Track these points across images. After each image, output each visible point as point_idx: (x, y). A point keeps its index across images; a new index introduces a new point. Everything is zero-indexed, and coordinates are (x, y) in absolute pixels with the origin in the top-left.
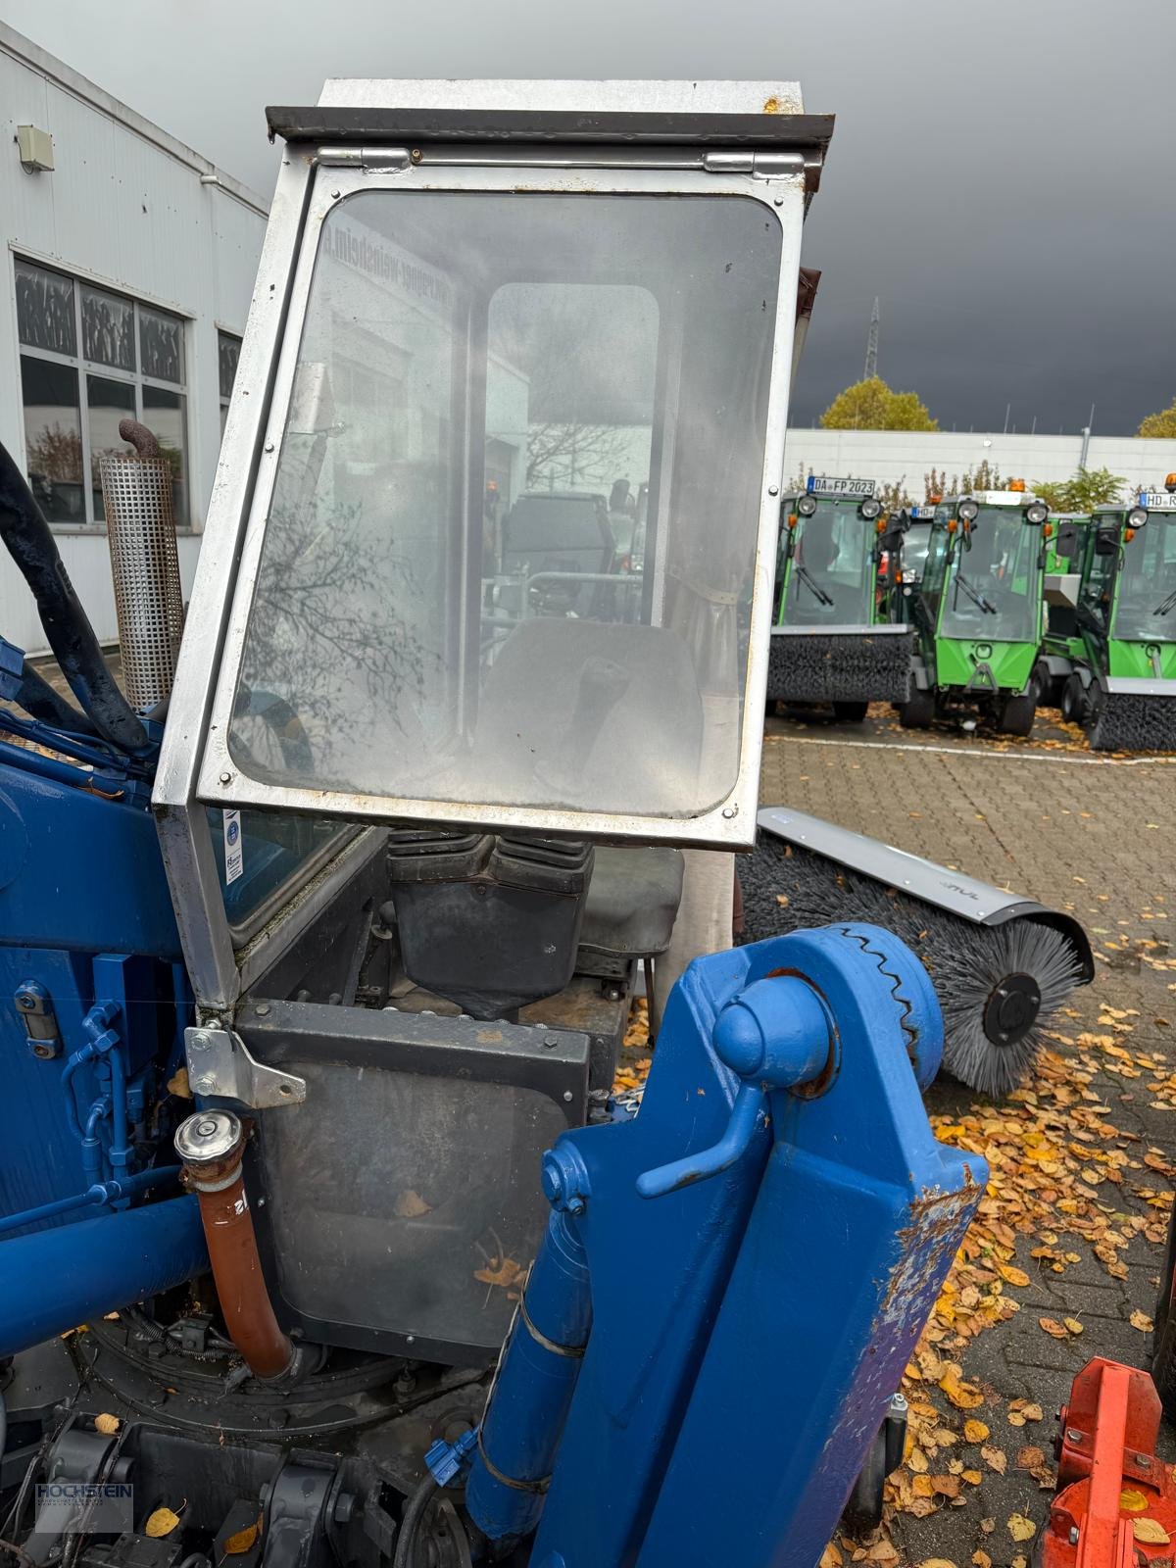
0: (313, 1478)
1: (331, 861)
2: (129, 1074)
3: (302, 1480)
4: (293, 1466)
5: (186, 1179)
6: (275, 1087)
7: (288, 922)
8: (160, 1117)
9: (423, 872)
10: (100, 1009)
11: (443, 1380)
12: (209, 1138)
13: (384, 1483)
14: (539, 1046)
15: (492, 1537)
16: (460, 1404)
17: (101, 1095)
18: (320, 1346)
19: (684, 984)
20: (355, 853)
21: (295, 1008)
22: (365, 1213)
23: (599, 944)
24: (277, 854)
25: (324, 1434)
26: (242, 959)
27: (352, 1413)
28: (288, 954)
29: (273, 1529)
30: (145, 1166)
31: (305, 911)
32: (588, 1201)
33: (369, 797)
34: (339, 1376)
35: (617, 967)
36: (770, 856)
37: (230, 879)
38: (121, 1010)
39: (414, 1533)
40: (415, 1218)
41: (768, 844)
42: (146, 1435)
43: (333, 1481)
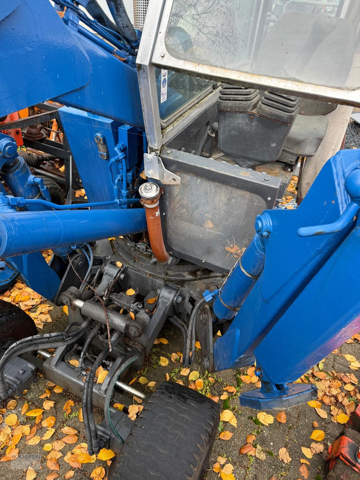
0: (171, 290)
1: (198, 103)
2: (128, 168)
3: (169, 290)
4: (166, 286)
5: (142, 202)
6: (171, 178)
7: (180, 122)
8: (137, 183)
9: (231, 107)
10: (120, 145)
11: (211, 274)
12: (149, 191)
13: (191, 297)
14: (262, 180)
15: (219, 318)
16: (215, 281)
17: (120, 173)
18: (177, 258)
19: (333, 160)
20: (206, 102)
21: (180, 153)
22: (195, 223)
23: (289, 149)
24: (179, 98)
25: (176, 280)
26: (164, 132)
27: (184, 277)
28: (180, 134)
29: (160, 300)
30: (132, 198)
31: (187, 120)
32: (270, 234)
33: (215, 68)
34: (182, 267)
35: (292, 160)
36: (354, 132)
37: (162, 101)
38: (126, 147)
39: (197, 311)
40: (210, 228)
41: (355, 127)
42: (129, 269)
43: (177, 293)
